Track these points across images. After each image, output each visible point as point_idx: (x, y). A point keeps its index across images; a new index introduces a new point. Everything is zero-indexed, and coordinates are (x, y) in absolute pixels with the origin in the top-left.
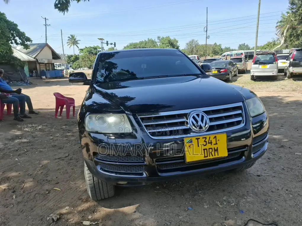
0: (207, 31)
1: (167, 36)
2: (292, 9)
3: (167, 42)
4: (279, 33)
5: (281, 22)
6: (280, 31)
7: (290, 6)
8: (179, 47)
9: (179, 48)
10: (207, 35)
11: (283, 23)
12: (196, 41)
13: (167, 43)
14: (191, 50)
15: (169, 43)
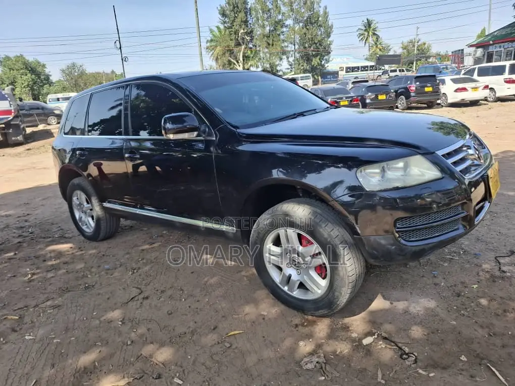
0: (120, 48)
1: (19, 55)
2: (225, 22)
3: (20, 65)
4: (212, 57)
5: (212, 41)
6: (212, 54)
7: (221, 18)
8: (51, 76)
9: (51, 78)
10: (123, 56)
11: (213, 44)
12: (81, 66)
13: (22, 69)
14: (74, 83)
15: (26, 68)
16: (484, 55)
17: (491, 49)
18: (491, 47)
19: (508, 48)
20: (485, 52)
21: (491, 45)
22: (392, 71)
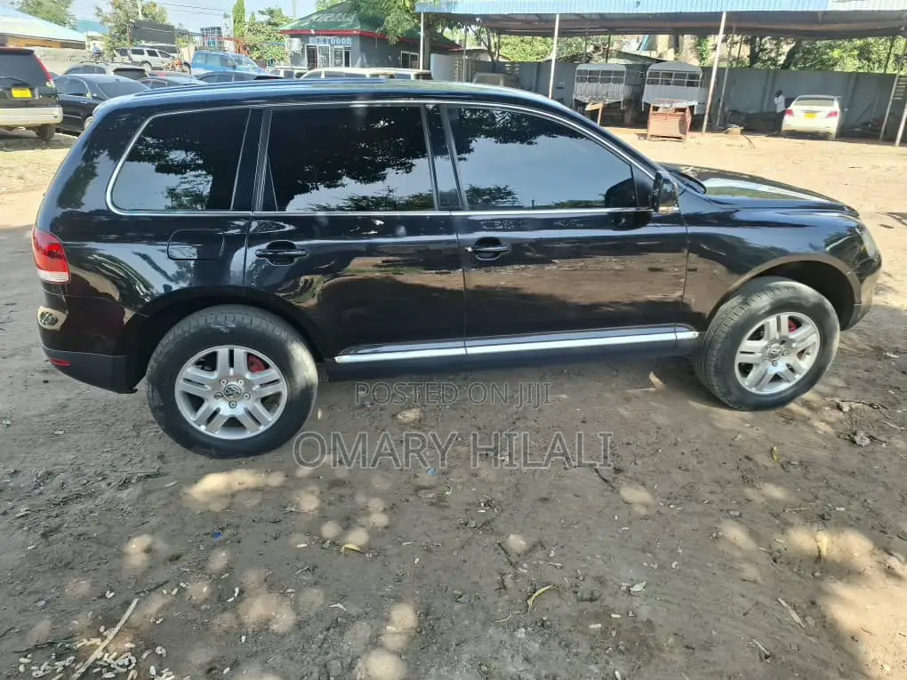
16: (303, 49)
17: (312, 42)
18: (311, 39)
19: (336, 44)
20: (303, 45)
21: (312, 35)
22: (135, 52)
